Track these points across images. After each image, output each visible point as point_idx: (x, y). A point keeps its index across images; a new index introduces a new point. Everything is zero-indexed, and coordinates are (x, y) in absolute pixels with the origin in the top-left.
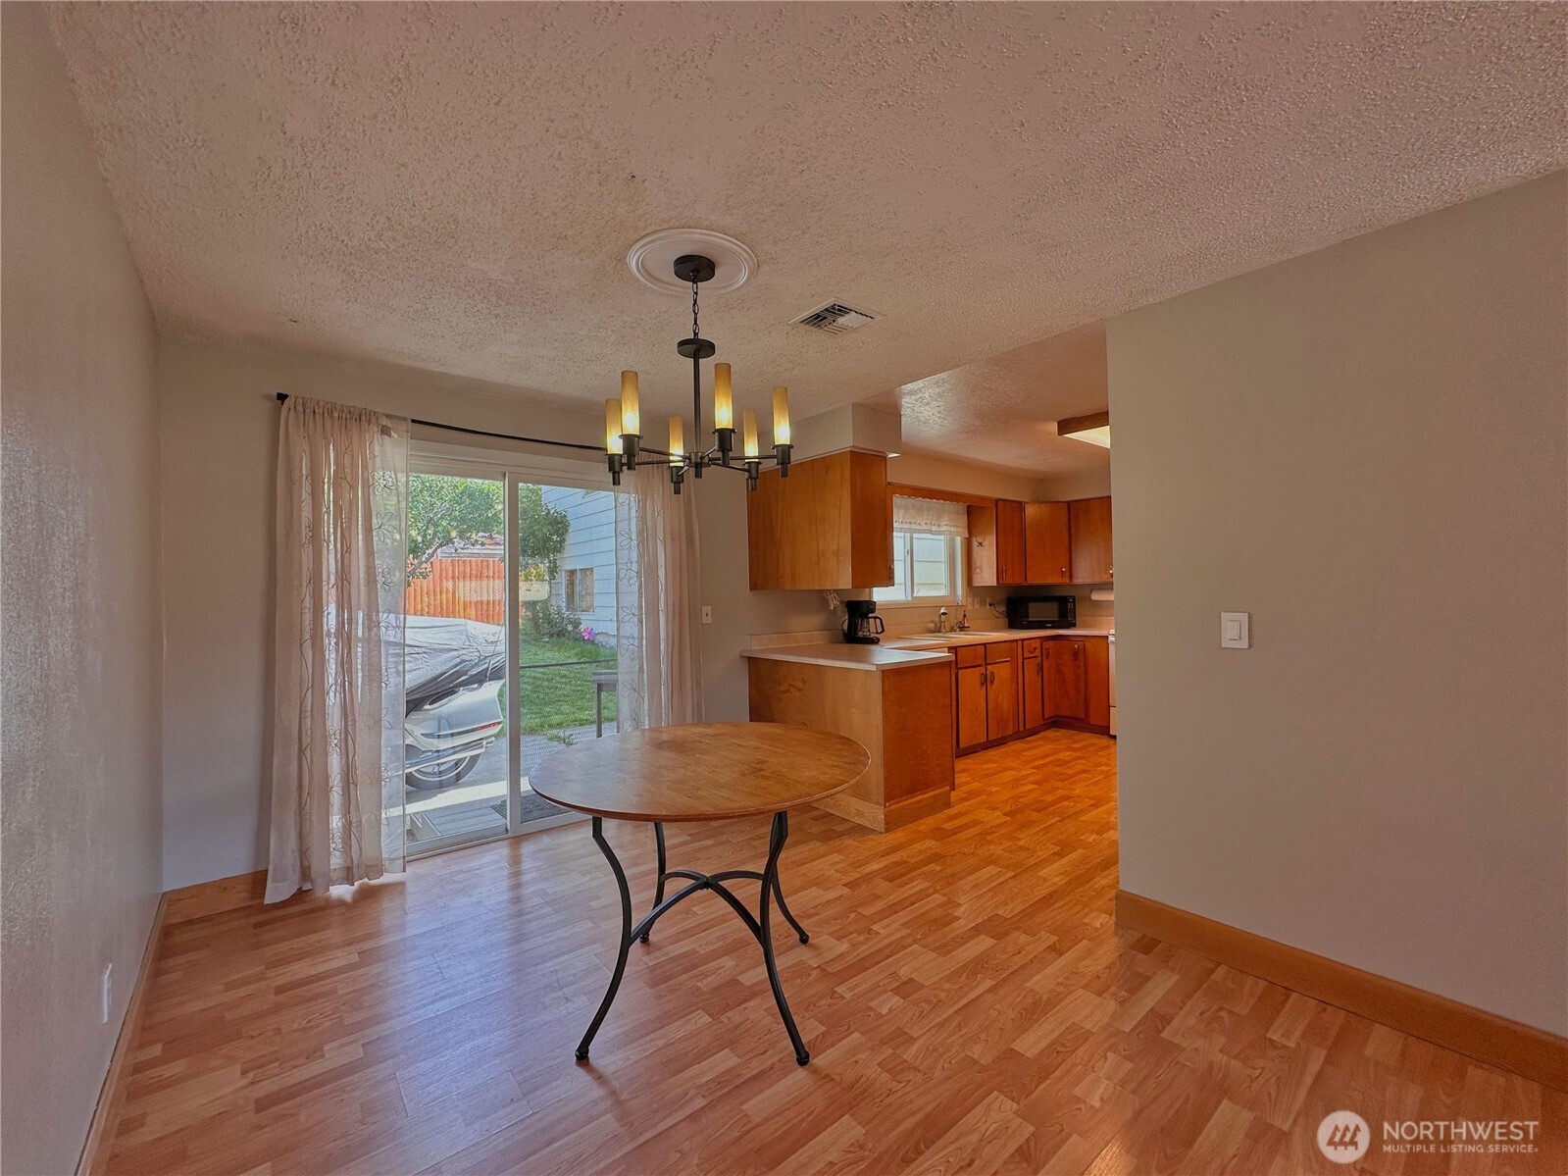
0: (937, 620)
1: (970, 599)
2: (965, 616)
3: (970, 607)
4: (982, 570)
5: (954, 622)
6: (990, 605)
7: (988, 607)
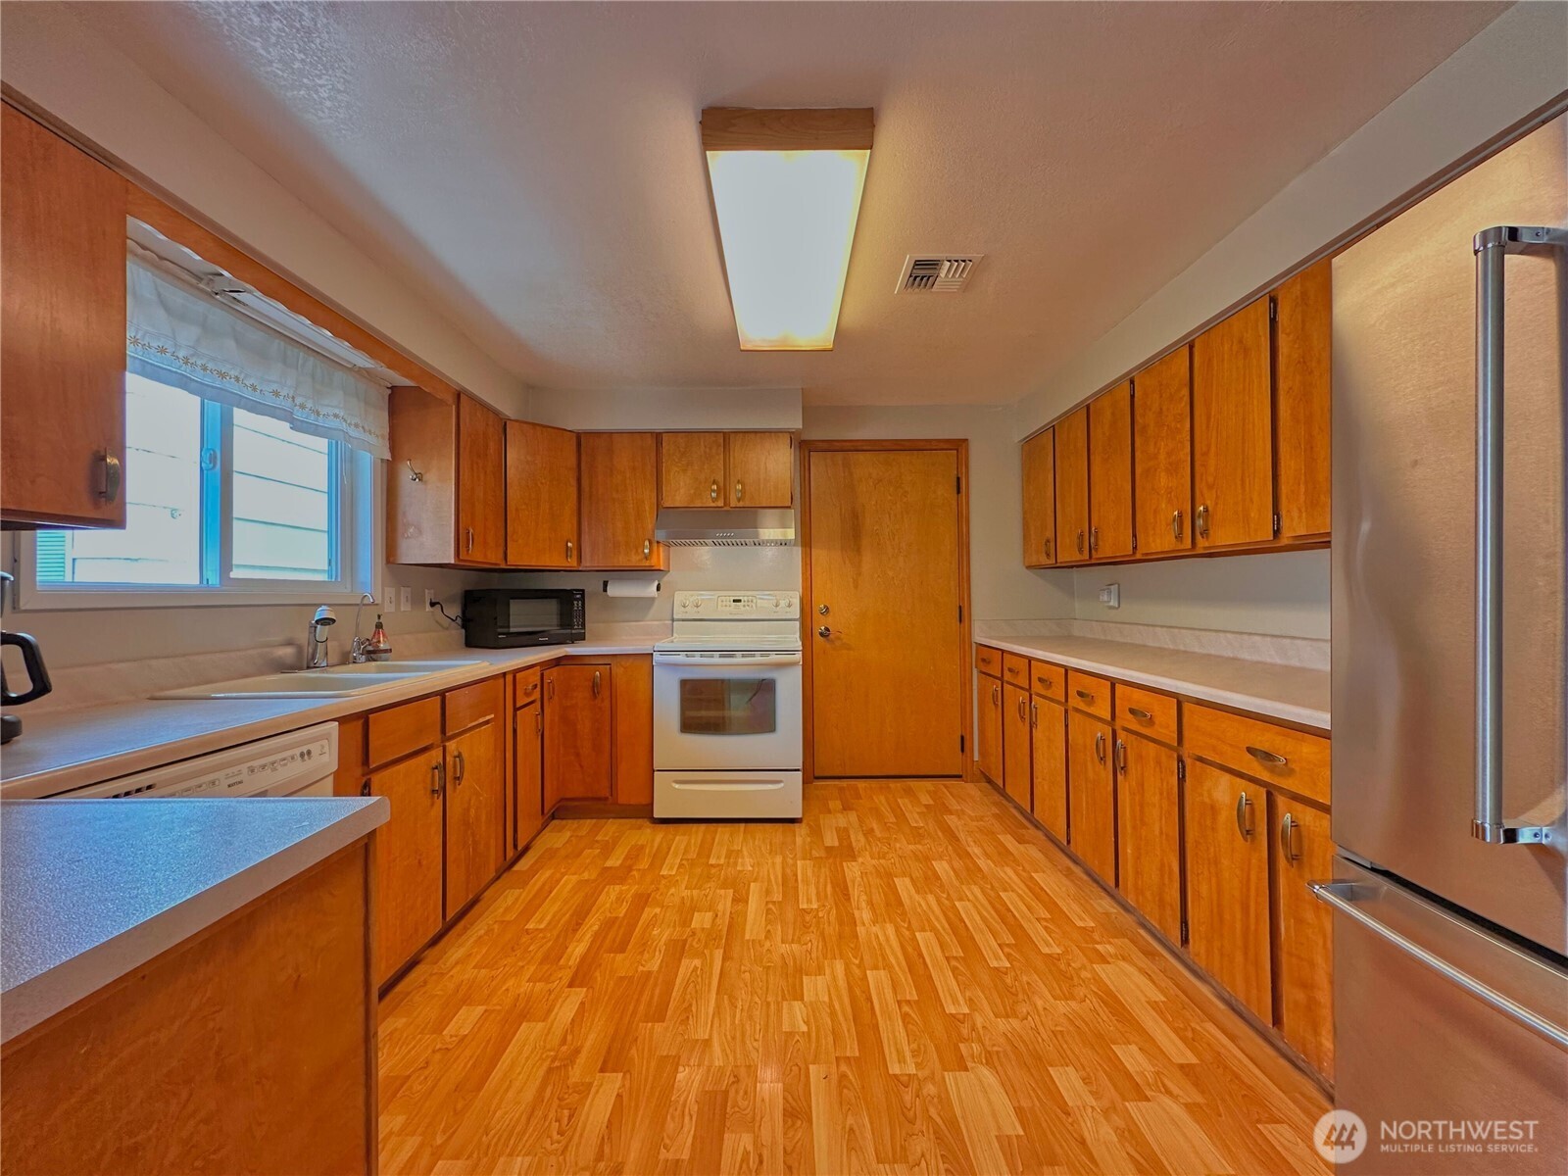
0: (303, 637)
1: (390, 592)
2: (379, 626)
3: (389, 608)
4: (420, 531)
5: (349, 642)
6: (433, 604)
7: (428, 608)
